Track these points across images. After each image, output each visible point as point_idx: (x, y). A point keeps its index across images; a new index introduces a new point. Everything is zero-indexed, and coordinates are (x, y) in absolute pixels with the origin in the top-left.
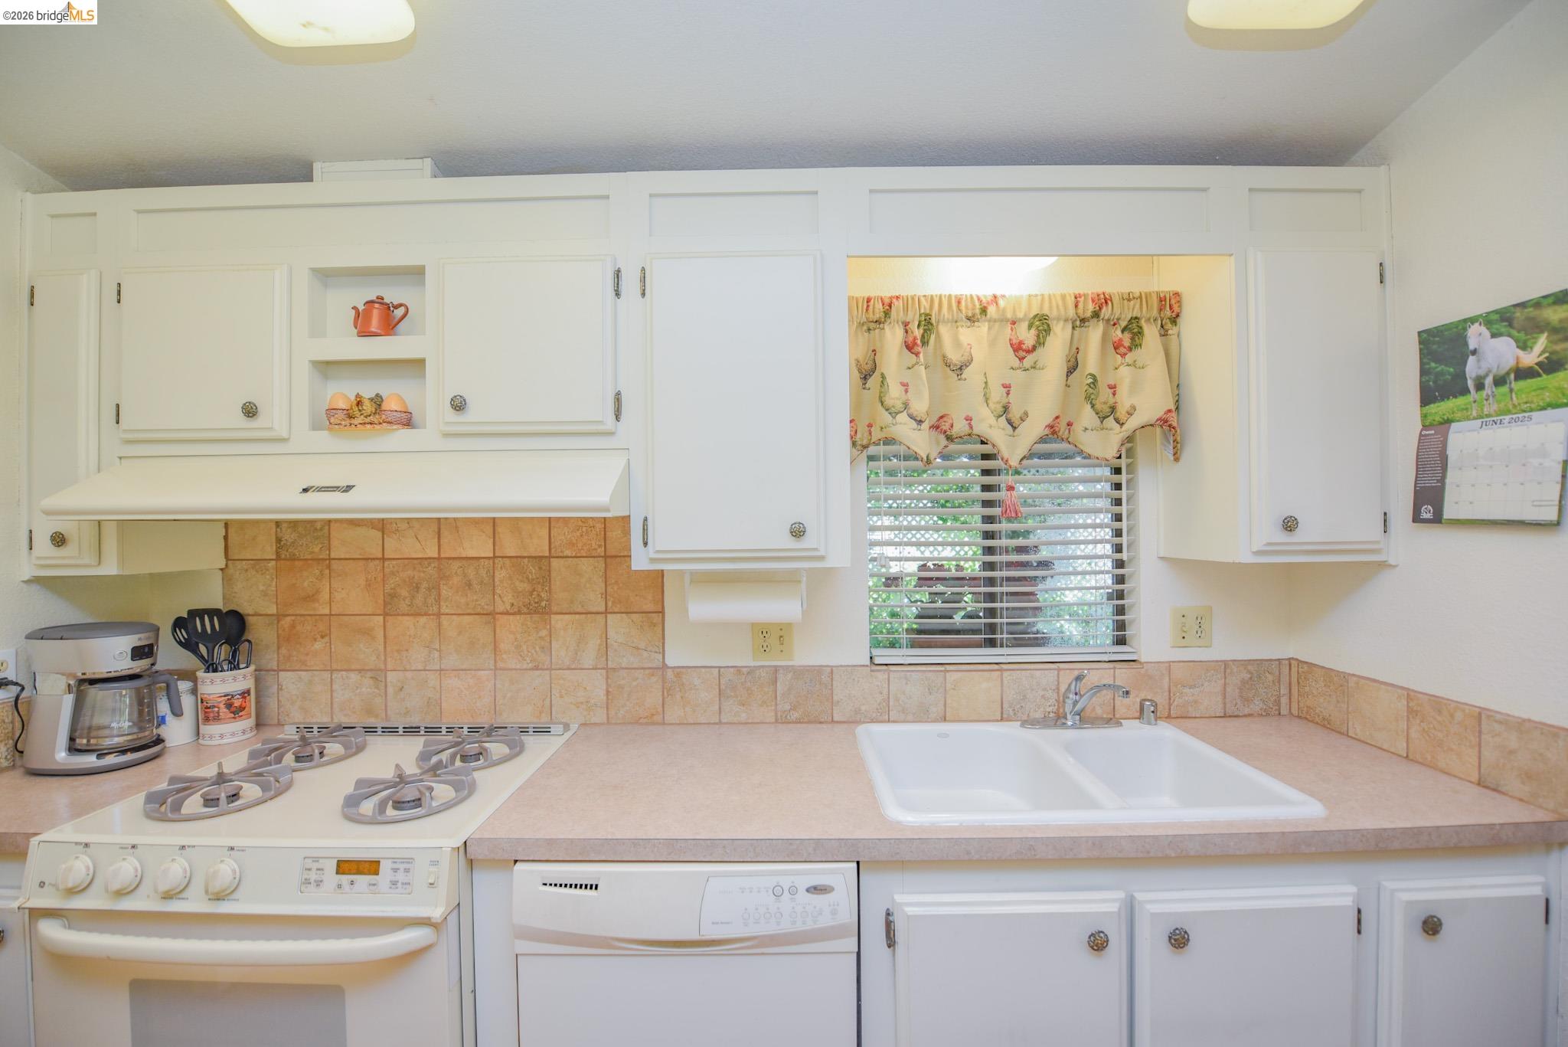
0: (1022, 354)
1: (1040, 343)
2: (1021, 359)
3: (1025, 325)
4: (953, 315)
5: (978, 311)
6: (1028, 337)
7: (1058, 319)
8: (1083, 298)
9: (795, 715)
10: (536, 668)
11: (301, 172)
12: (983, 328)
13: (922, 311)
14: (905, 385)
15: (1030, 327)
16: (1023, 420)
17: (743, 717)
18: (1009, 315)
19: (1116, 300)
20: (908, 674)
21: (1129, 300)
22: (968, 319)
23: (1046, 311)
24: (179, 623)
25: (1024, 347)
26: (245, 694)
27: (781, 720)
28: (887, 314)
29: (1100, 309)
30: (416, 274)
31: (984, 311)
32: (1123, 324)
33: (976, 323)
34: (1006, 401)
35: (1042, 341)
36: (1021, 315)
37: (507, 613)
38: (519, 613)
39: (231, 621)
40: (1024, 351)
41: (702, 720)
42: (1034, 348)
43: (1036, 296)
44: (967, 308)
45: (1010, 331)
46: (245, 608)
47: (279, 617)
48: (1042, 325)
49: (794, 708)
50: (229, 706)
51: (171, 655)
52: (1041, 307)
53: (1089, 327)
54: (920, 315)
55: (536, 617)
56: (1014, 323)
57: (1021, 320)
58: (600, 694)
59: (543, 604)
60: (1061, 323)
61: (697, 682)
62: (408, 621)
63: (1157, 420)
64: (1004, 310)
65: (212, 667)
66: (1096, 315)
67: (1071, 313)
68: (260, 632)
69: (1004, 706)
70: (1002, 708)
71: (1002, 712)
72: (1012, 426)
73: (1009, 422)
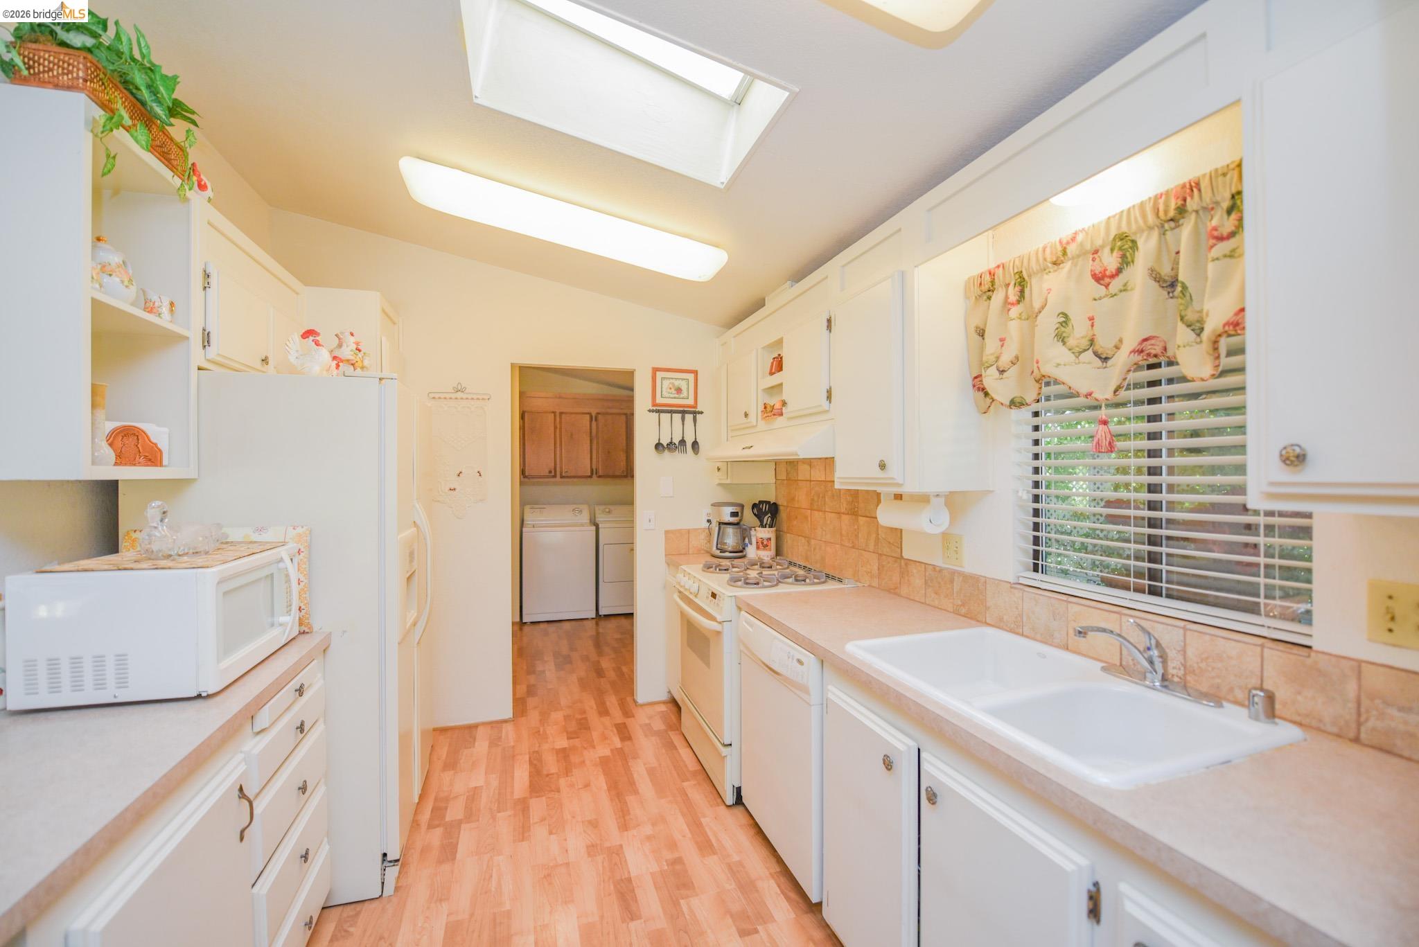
0: (1107, 280)
1: (1126, 261)
2: (1107, 286)
3: (1107, 250)
4: (1040, 266)
5: (1060, 254)
6: (1110, 261)
7: (1142, 231)
8: (1163, 197)
9: (963, 611)
10: (853, 547)
12: (1067, 266)
13: (1015, 272)
14: (1002, 340)
15: (1112, 250)
16: (1117, 348)
17: (936, 603)
18: (1088, 247)
19: (1204, 185)
20: (1037, 596)
21: (1224, 175)
22: (1055, 263)
23: (1124, 228)
24: (754, 506)
25: (1108, 273)
26: (769, 539)
27: (957, 613)
28: (993, 282)
29: (1185, 200)
31: (1064, 252)
32: (1226, 204)
33: (1061, 265)
34: (1091, 333)
35: (1129, 259)
36: (1099, 242)
37: (844, 514)
38: (848, 514)
39: (773, 507)
40: (1108, 277)
41: (917, 599)
42: (1119, 271)
43: (1114, 216)
44: (1052, 253)
45: (1091, 262)
46: (779, 503)
47: (787, 507)
48: (1125, 245)
49: (963, 605)
50: (762, 543)
51: (749, 517)
52: (1119, 227)
53: (1182, 224)
54: (1015, 274)
55: (854, 517)
56: (1096, 252)
57: (1103, 247)
58: (875, 571)
59: (856, 509)
60: (1145, 234)
61: (915, 571)
62: (816, 513)
63: (1224, 326)
64: (1082, 244)
65: (762, 526)
66: (1182, 210)
67: (1151, 218)
68: (783, 514)
69: (1123, 653)
70: (1121, 654)
71: (1121, 659)
72: (1100, 358)
73: (1096, 354)
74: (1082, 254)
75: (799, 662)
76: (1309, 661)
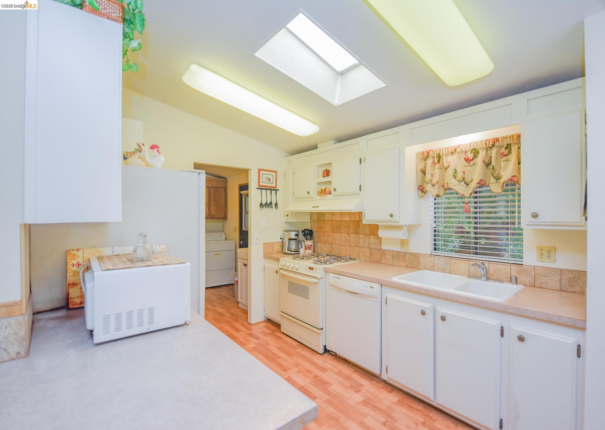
0: (469, 161)
1: (475, 157)
2: (469, 163)
3: (469, 152)
4: (446, 153)
5: (454, 151)
6: (471, 156)
7: (481, 149)
8: (488, 141)
9: (410, 266)
10: (357, 246)
11: (315, 147)
12: (456, 155)
13: (437, 153)
14: (432, 175)
15: (471, 153)
16: (471, 181)
17: (398, 264)
18: (464, 150)
19: (500, 140)
20: (440, 258)
21: (506, 138)
22: (451, 153)
23: (476, 147)
24: (303, 231)
25: (469, 159)
26: (311, 245)
27: (407, 267)
28: (428, 155)
29: (495, 143)
30: (330, 164)
31: (455, 150)
32: (505, 146)
33: (454, 154)
34: (463, 176)
35: (476, 156)
36: (467, 150)
37: (352, 233)
38: (354, 233)
39: (310, 232)
40: (469, 160)
41: (389, 263)
42: (473, 159)
43: (472, 143)
44: (451, 150)
45: (464, 155)
46: (313, 230)
47: (318, 231)
48: (476, 152)
49: (410, 264)
50: (308, 247)
51: (301, 237)
52: (474, 146)
53: (493, 149)
54: (437, 154)
55: (357, 235)
56: (466, 152)
57: (468, 151)
58: (368, 254)
59: (358, 232)
60: (482, 150)
61: (388, 254)
62: (336, 234)
63: (508, 180)
64: (461, 149)
65: (307, 240)
66: (493, 145)
67: (484, 146)
68: (315, 234)
69: (470, 272)
70: (469, 273)
71: (469, 274)
72: (466, 184)
73: (465, 183)
74: (462, 152)
75: (371, 287)
76: (522, 268)
